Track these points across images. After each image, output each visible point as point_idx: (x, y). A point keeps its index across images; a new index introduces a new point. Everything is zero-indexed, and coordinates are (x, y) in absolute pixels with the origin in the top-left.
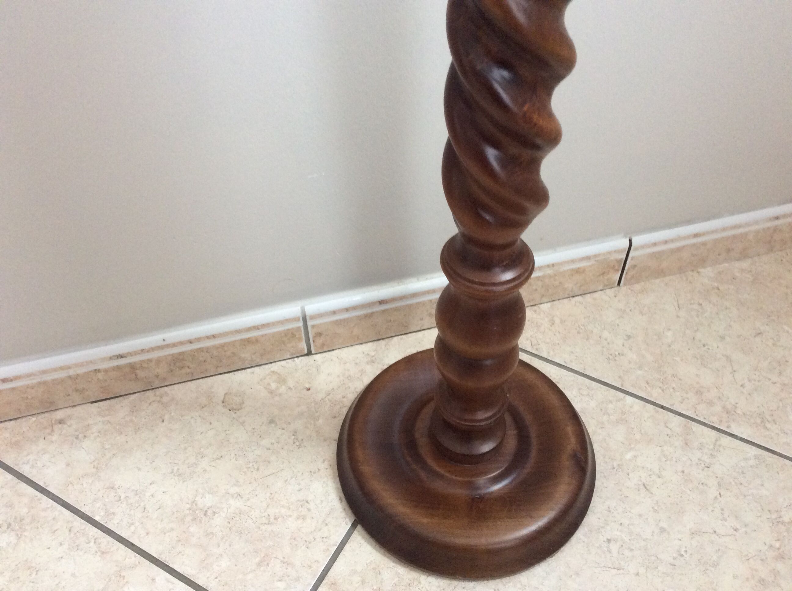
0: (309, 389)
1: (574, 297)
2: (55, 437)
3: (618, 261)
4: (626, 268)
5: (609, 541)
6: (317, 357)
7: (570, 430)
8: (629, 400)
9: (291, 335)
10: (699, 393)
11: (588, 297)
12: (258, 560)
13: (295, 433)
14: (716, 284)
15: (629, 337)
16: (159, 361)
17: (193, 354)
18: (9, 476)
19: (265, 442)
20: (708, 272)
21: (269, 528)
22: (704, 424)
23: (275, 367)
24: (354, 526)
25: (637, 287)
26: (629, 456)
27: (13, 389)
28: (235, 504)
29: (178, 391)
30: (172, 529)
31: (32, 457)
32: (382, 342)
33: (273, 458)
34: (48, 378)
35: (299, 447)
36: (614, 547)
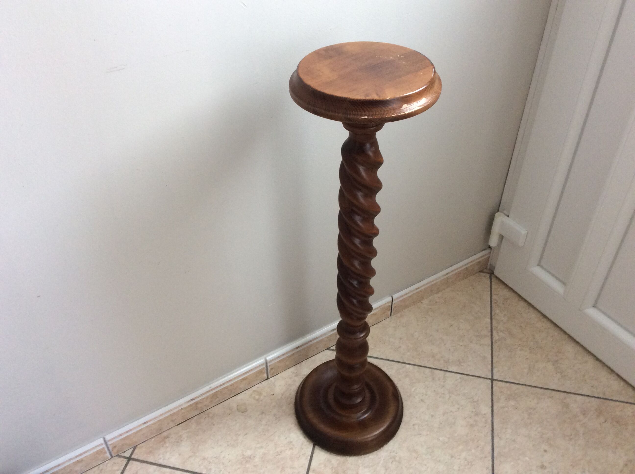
0: (273, 395)
1: (374, 325)
2: (167, 445)
3: (389, 306)
4: (393, 308)
5: (414, 425)
6: (271, 379)
7: (389, 384)
8: (408, 366)
9: (261, 372)
10: (433, 356)
11: (380, 325)
12: (280, 470)
13: (275, 415)
14: (430, 307)
15: (401, 339)
16: (207, 398)
17: (221, 391)
18: (155, 467)
19: (264, 422)
20: (425, 302)
21: (280, 456)
22: (438, 369)
23: (254, 388)
24: (314, 447)
25: (398, 315)
26: (413, 390)
27: (147, 426)
28: (262, 451)
29: (215, 410)
30: (239, 468)
31: (161, 456)
32: (298, 365)
33: (270, 428)
34: (161, 418)
35: (279, 420)
36: (416, 427)
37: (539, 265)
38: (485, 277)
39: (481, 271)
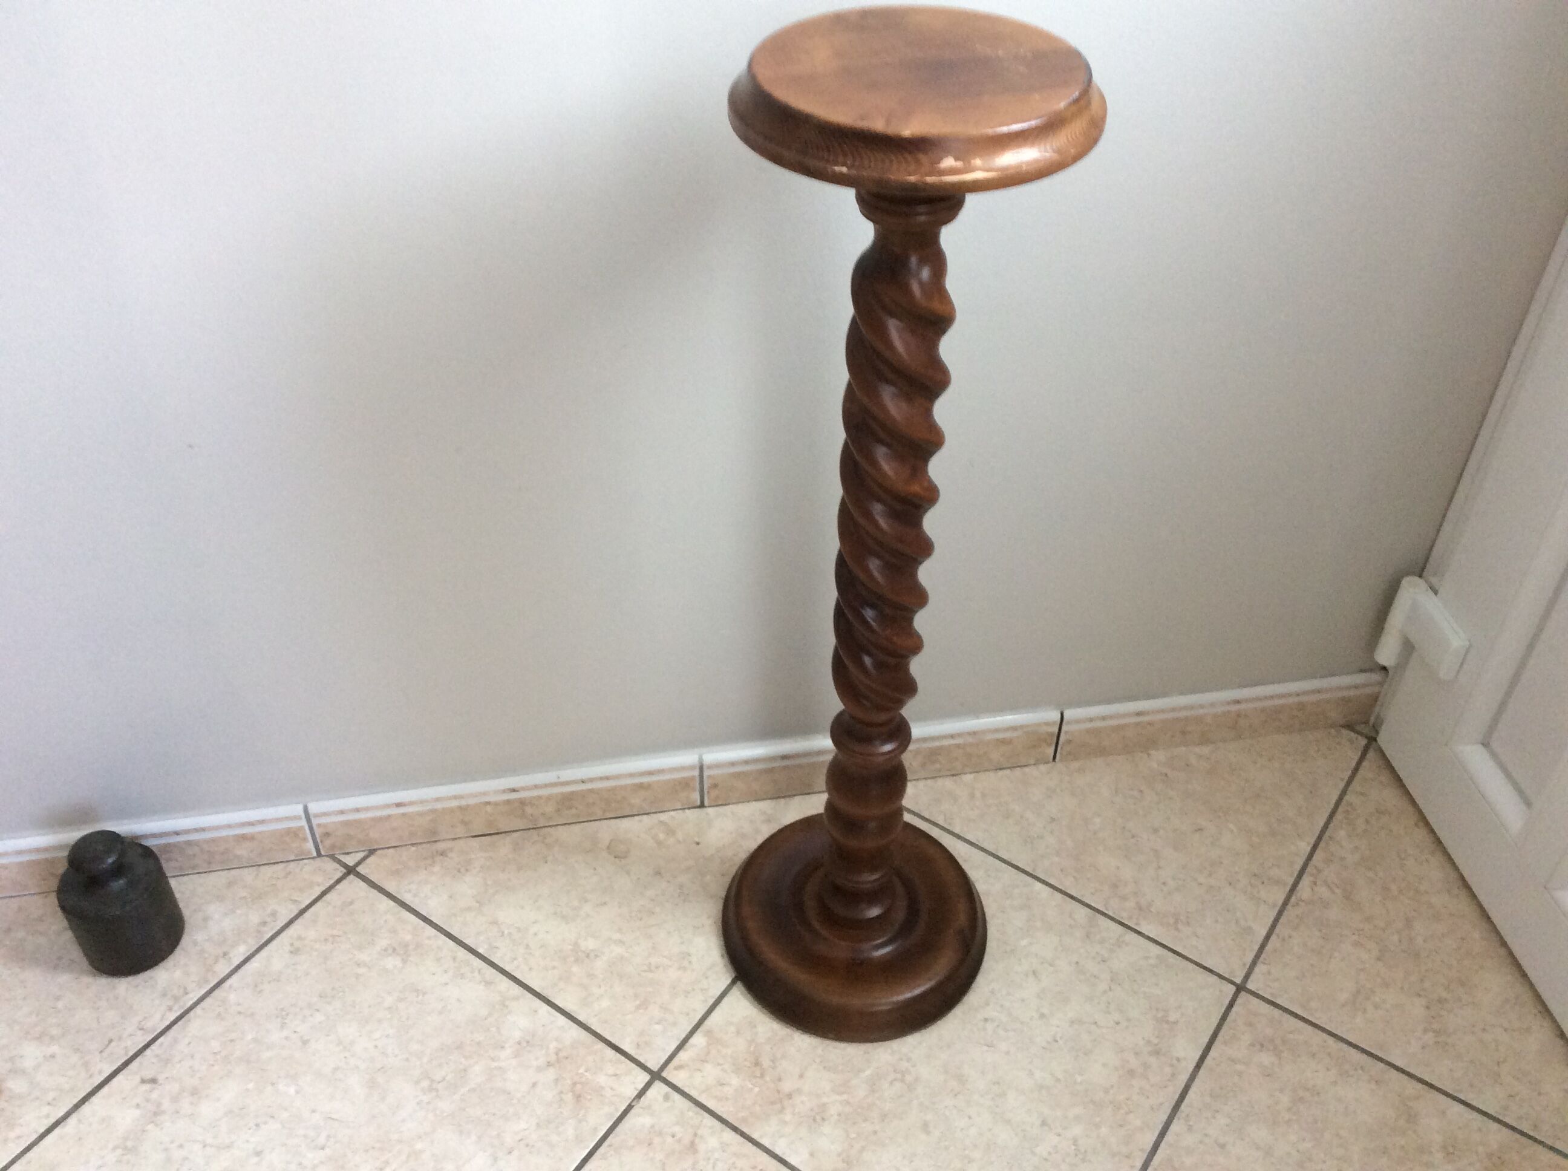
0: (698, 844)
1: (1001, 769)
2: (436, 869)
3: (1051, 734)
4: (1060, 742)
5: (986, 1020)
6: (710, 810)
7: (962, 906)
8: (1039, 886)
9: (685, 784)
10: (1115, 886)
11: (1018, 772)
12: (638, 1002)
13: (681, 886)
14: (1164, 770)
15: (1053, 820)
16: (549, 798)
17: (582, 795)
18: (392, 903)
19: (650, 893)
20: (1159, 756)
21: (650, 975)
22: (1112, 919)
23: (663, 817)
24: (733, 982)
25: (1076, 765)
26: (1024, 942)
27: (404, 815)
28: (618, 950)
29: (563, 833)
30: (554, 968)
31: (413, 887)
32: (782, 801)
33: (658, 910)
34: (439, 806)
35: (684, 901)
36: (990, 1027)
37: (1486, 744)
38: (1351, 741)
39: (1350, 727)
